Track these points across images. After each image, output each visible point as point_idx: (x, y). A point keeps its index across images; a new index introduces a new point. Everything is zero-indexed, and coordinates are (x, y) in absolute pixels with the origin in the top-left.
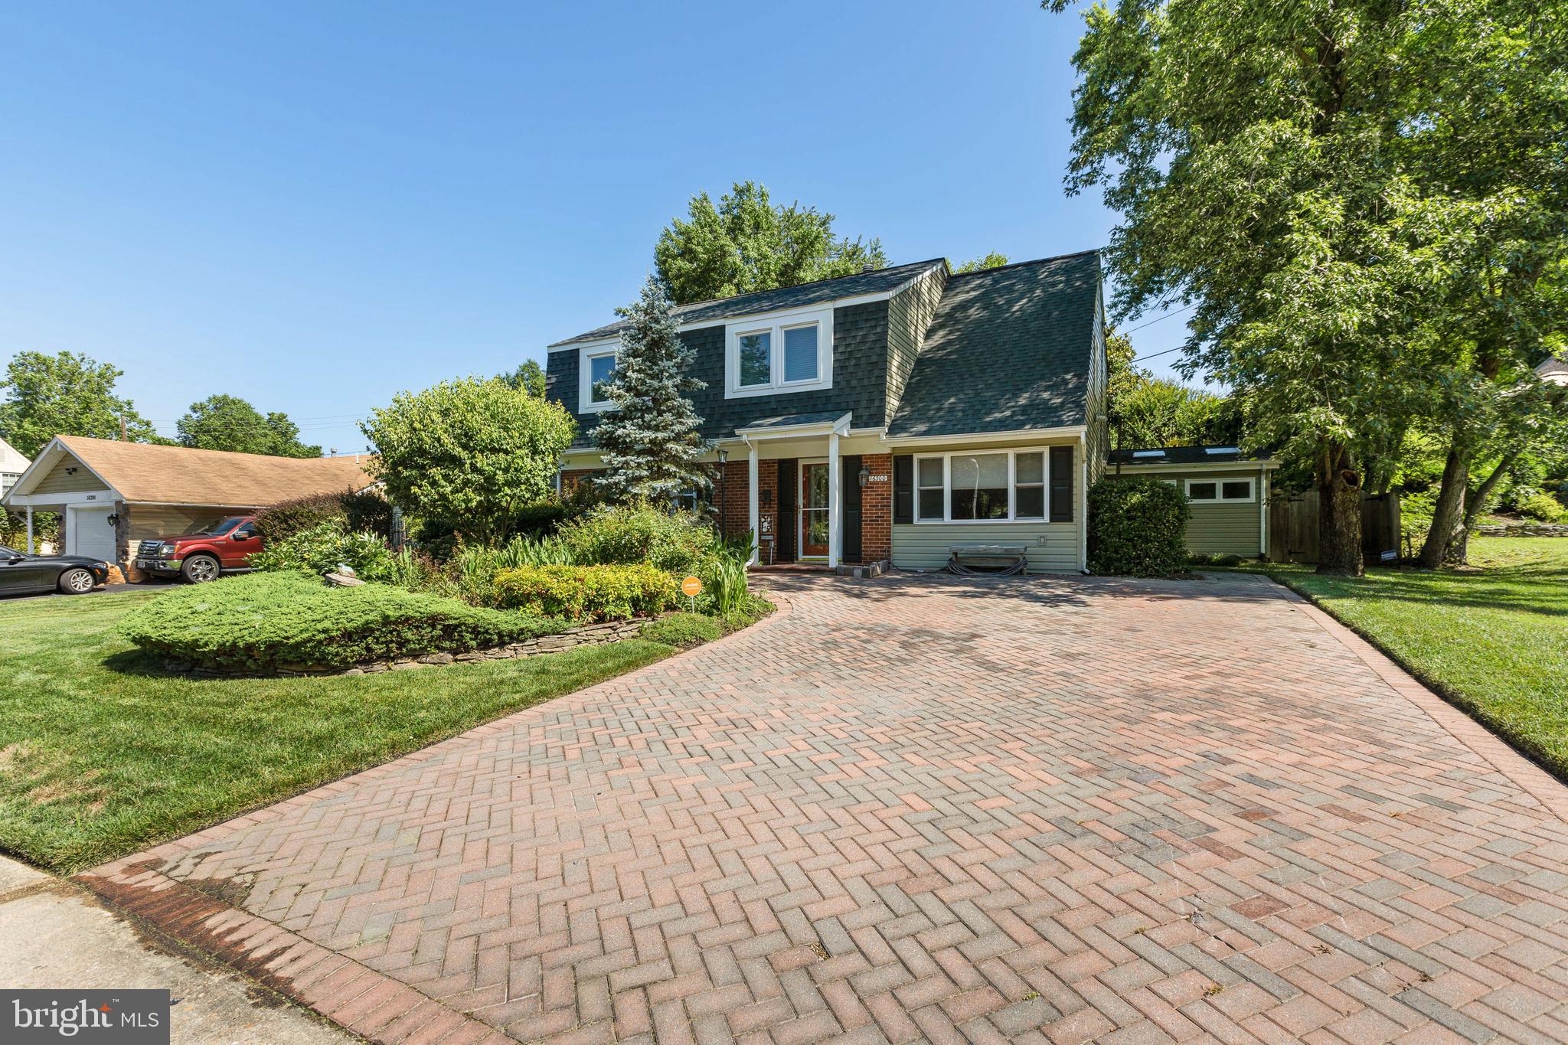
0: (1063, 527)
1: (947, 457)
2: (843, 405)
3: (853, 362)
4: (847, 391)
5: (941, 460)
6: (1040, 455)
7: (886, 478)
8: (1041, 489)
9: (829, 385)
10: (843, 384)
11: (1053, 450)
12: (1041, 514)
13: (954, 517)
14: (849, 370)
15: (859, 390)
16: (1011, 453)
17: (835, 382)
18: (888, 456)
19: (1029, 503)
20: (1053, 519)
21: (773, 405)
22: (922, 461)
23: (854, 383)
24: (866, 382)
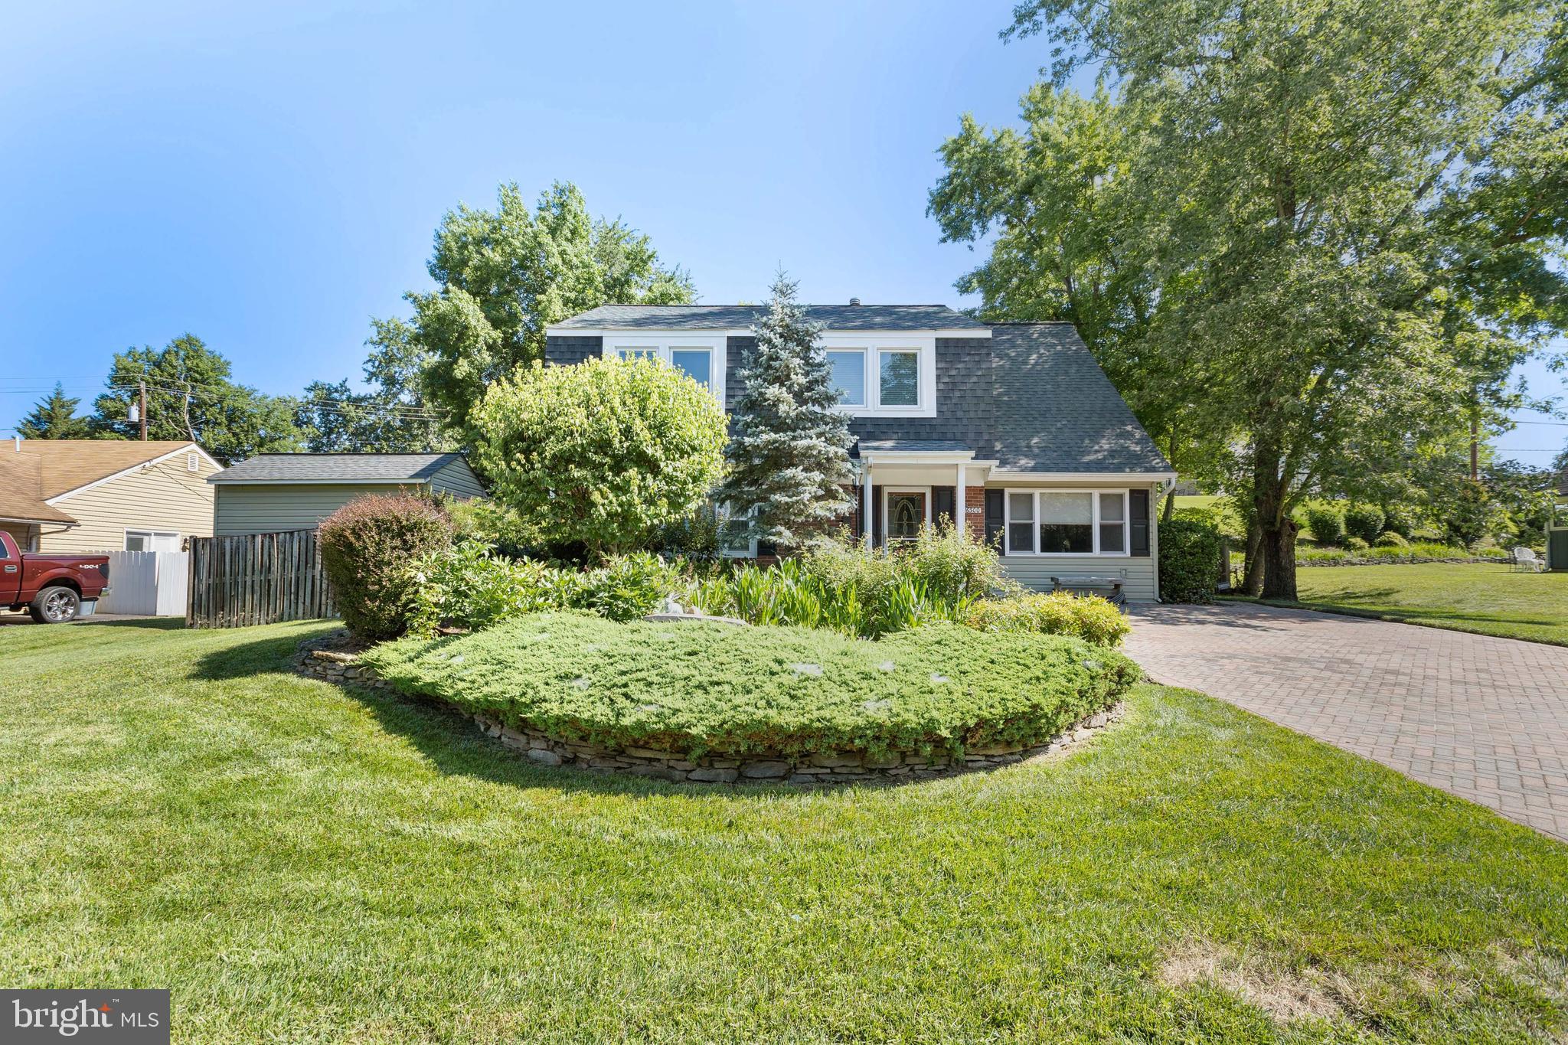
0: (1142, 560)
1: (1037, 493)
2: (949, 436)
3: (958, 394)
4: (953, 422)
5: (1030, 496)
6: (1121, 496)
7: (980, 510)
8: (1121, 527)
9: (934, 415)
10: (948, 415)
11: (1132, 492)
12: (1121, 548)
13: (1043, 550)
14: (954, 401)
15: (965, 421)
16: (1096, 494)
17: (938, 411)
18: (980, 489)
19: (1111, 539)
20: (1133, 554)
21: (870, 428)
22: (1012, 496)
23: (960, 414)
24: (972, 415)
